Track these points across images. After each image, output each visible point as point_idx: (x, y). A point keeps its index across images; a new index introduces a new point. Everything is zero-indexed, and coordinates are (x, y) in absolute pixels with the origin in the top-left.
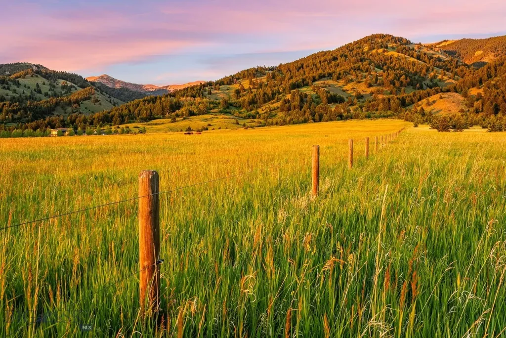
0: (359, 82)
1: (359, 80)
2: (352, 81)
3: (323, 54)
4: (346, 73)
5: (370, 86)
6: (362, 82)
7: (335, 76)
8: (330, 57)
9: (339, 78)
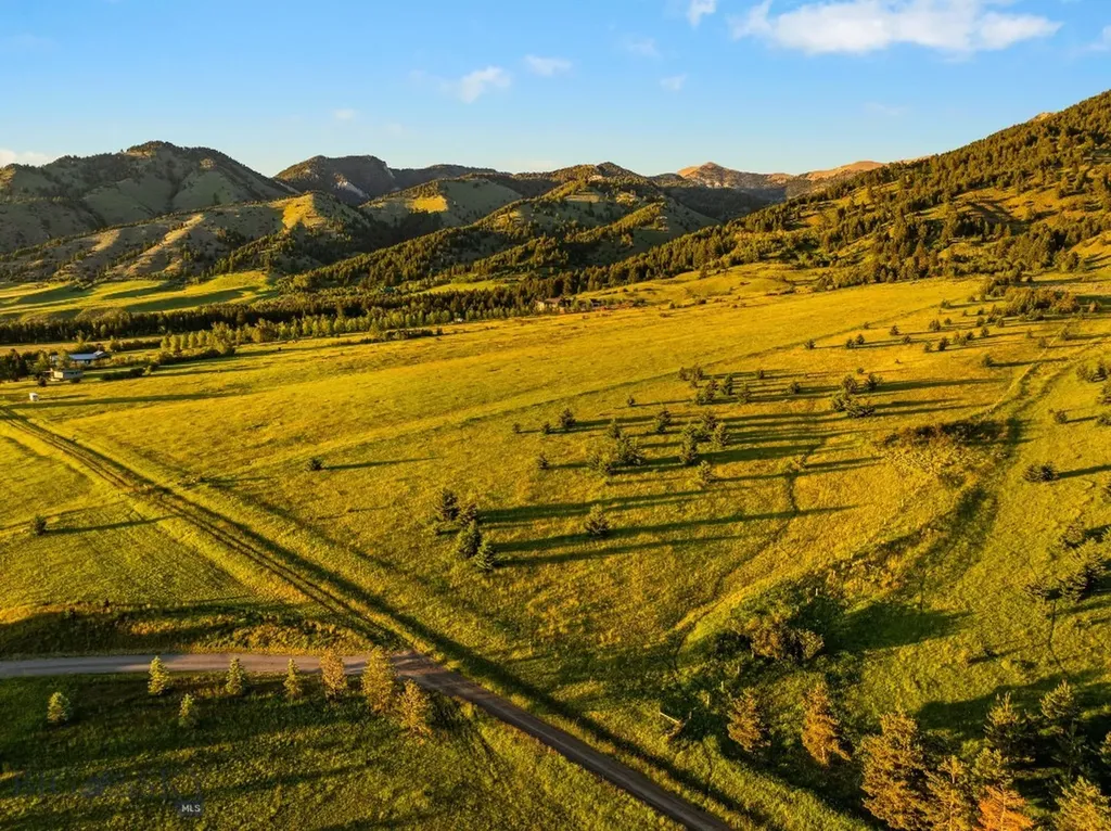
0: (1044, 190)
1: (1046, 184)
2: (1029, 188)
3: (1015, 130)
4: (1025, 174)
5: (1062, 195)
6: (1050, 188)
7: (1000, 183)
8: (1024, 136)
9: (1007, 185)
